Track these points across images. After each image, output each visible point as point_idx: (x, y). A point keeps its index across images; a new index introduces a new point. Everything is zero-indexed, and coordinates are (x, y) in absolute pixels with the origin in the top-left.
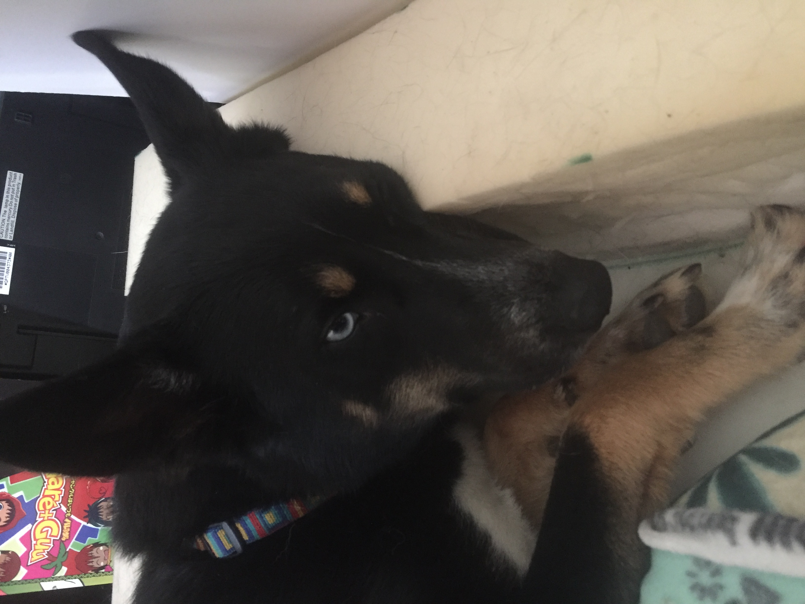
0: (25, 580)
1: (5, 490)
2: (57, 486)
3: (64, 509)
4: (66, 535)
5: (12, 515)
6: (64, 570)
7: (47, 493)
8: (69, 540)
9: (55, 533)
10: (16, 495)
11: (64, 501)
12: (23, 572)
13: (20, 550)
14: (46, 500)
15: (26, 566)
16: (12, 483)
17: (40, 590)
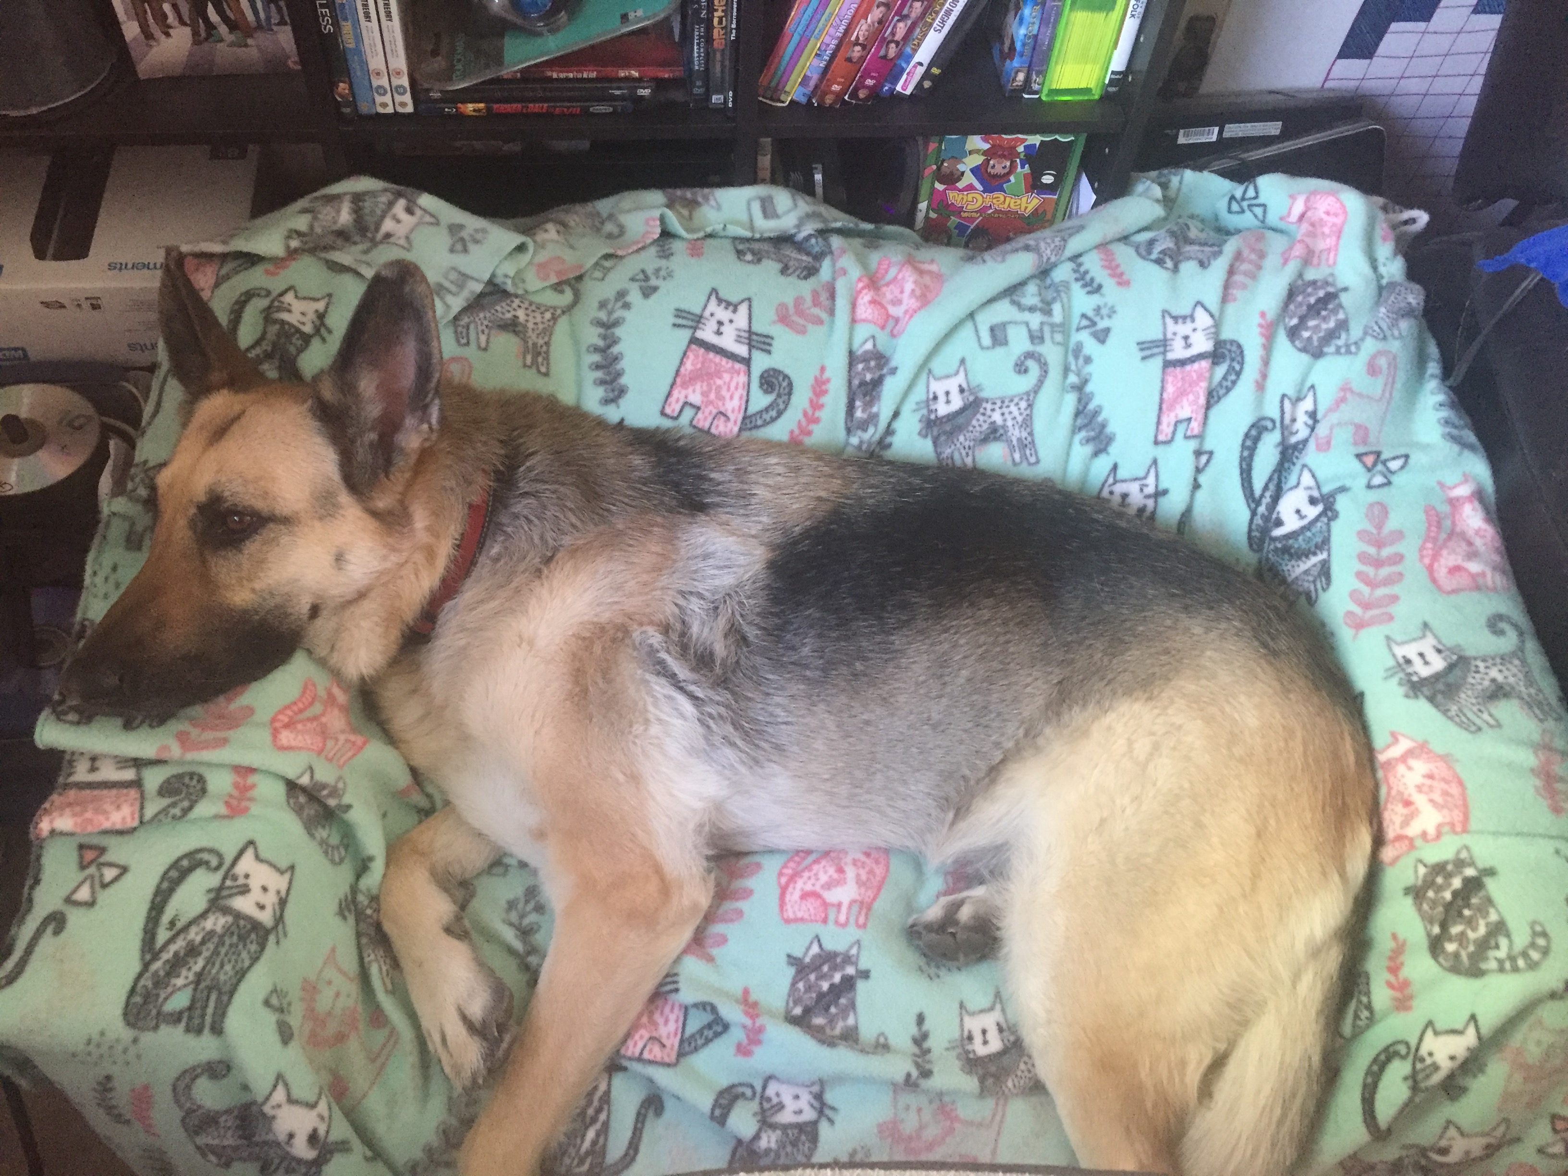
0: (933, 190)
1: (1019, 169)
2: (1012, 205)
3: (990, 211)
4: (964, 215)
5: (996, 176)
6: (933, 215)
7: (1008, 200)
8: (961, 217)
9: (969, 207)
10: (1012, 178)
11: (996, 211)
12: (939, 187)
13: (960, 185)
14: (1002, 199)
15: (945, 189)
16: (1025, 175)
17: (921, 199)
